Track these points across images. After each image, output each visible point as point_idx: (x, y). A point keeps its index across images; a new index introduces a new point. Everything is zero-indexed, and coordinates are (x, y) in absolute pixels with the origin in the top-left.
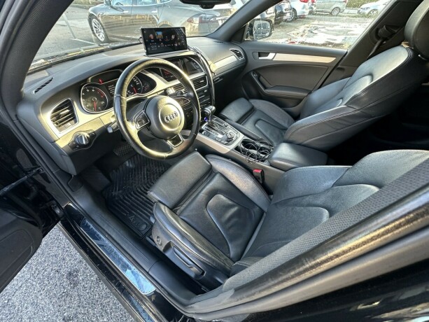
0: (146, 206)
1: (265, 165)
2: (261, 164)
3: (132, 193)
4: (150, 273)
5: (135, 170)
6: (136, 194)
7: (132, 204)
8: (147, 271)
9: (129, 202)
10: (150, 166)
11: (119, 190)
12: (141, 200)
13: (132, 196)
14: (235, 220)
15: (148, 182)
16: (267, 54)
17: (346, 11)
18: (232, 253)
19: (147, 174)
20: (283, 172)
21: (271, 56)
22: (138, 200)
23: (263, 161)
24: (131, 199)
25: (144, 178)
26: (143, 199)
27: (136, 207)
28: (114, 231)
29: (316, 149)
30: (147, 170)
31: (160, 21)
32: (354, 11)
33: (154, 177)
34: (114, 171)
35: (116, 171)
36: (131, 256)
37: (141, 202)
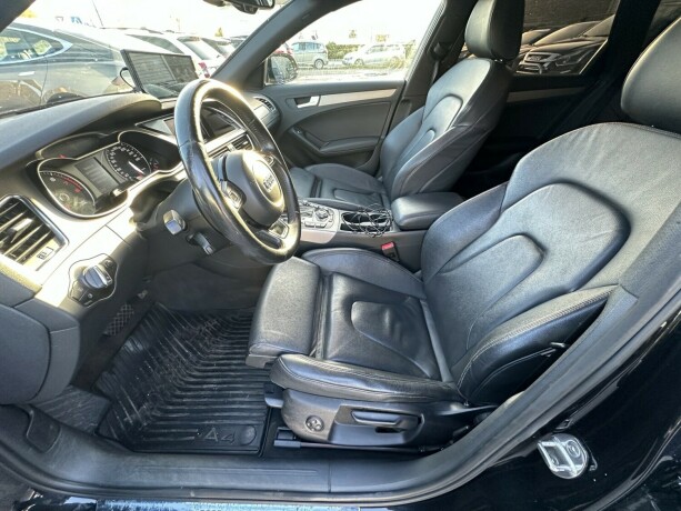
0: (228, 396)
1: (393, 232)
2: (386, 234)
3: (178, 393)
4: (334, 489)
5: (154, 353)
6: (190, 390)
7: (191, 411)
8: (326, 490)
9: (183, 411)
10: (182, 330)
11: (139, 407)
12: (208, 392)
13: (182, 397)
14: (398, 326)
15: (200, 358)
16: (307, 99)
17: (330, 63)
18: (427, 372)
19: (186, 346)
20: (423, 232)
21: (314, 101)
22: (200, 397)
23: (388, 230)
24: (183, 404)
25: (186, 356)
26: (211, 390)
27: (204, 411)
28: (203, 473)
29: (440, 191)
30: (182, 340)
31: (44, 92)
32: (338, 63)
33: (205, 344)
34: (105, 374)
35: (112, 373)
36: (275, 491)
37: (212, 397)
